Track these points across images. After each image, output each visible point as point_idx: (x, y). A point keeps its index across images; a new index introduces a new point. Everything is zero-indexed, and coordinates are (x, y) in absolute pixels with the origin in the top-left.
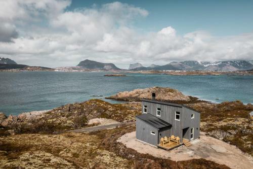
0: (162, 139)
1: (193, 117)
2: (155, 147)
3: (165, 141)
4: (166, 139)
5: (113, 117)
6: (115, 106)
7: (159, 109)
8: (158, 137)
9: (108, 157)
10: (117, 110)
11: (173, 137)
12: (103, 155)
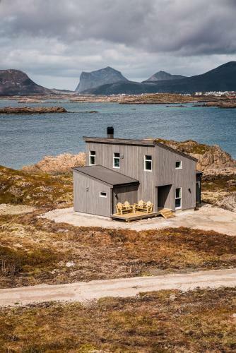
0: (120, 205)
1: (180, 167)
2: (107, 220)
3: (124, 208)
4: (127, 205)
5: (29, 200)
6: (34, 178)
7: (117, 155)
8: (113, 202)
9: (23, 232)
10: (37, 185)
11: (141, 203)
12: (12, 230)
